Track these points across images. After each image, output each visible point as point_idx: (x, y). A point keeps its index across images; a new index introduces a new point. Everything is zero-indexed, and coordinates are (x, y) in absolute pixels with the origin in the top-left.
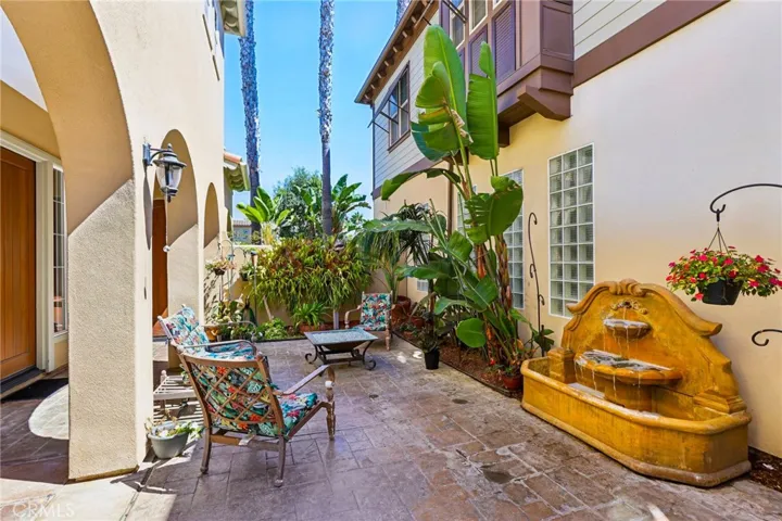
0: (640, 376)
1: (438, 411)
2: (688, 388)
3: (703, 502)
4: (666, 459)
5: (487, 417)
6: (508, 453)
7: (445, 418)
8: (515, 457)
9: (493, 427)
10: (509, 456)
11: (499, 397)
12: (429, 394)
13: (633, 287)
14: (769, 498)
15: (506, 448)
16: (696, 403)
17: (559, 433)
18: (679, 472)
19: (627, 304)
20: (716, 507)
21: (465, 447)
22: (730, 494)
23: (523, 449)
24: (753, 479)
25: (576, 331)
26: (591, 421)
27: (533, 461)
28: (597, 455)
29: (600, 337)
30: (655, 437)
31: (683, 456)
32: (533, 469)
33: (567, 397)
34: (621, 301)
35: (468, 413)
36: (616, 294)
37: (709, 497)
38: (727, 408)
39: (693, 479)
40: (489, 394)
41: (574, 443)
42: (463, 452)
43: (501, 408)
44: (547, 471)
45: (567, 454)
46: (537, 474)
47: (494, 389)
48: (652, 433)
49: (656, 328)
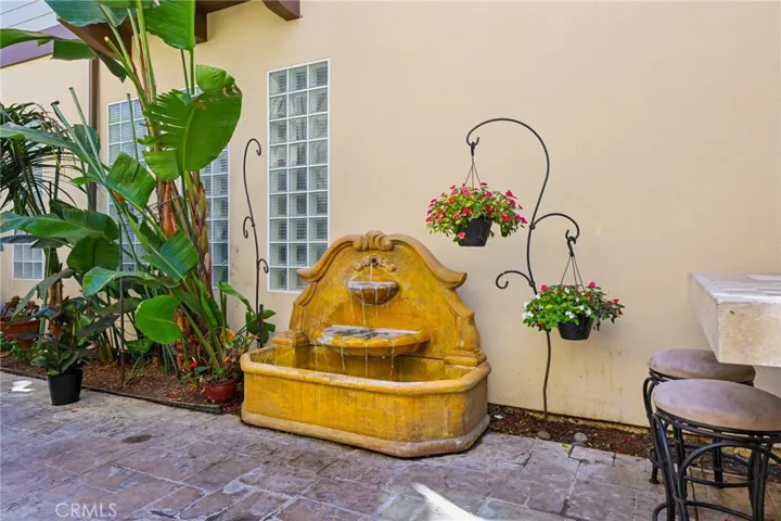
0: (393, 344)
1: (97, 463)
2: (435, 350)
3: (468, 466)
4: (430, 430)
5: (192, 448)
6: (242, 487)
7: (114, 470)
8: (254, 489)
9: (205, 459)
10: (245, 491)
11: (203, 417)
12: (71, 442)
13: (380, 239)
14: (511, 443)
15: (236, 481)
16: (447, 363)
17: (302, 441)
18: (442, 442)
19: (374, 261)
20: (480, 467)
21: (167, 503)
22: (484, 449)
23: (261, 475)
24: (493, 430)
25: (309, 306)
26: (346, 409)
27: (281, 485)
28: (355, 453)
29: (340, 308)
30: (421, 407)
31: (446, 422)
32: (285, 496)
33: (313, 387)
34: (367, 258)
35: (159, 452)
36: (360, 250)
37: (470, 459)
38: (474, 360)
39: (455, 444)
40: (184, 417)
41: (325, 447)
42: (165, 510)
43: (211, 431)
44: (303, 492)
45: (321, 463)
46: (292, 500)
47: (192, 409)
48: (418, 403)
49: (405, 287)
